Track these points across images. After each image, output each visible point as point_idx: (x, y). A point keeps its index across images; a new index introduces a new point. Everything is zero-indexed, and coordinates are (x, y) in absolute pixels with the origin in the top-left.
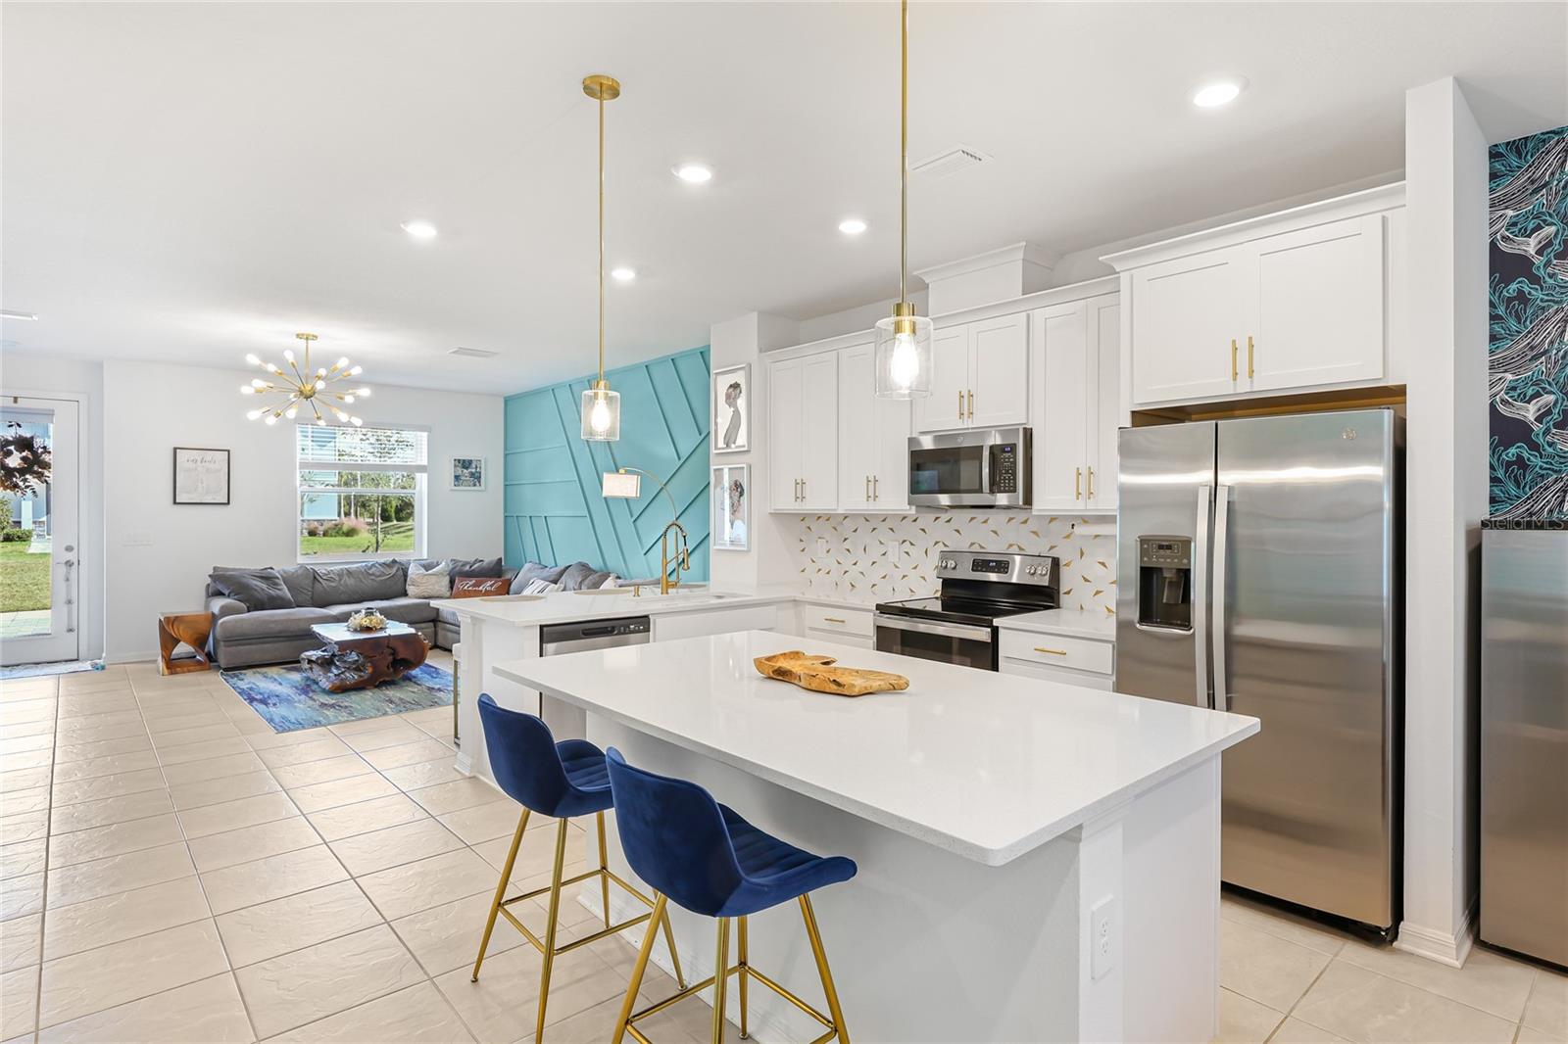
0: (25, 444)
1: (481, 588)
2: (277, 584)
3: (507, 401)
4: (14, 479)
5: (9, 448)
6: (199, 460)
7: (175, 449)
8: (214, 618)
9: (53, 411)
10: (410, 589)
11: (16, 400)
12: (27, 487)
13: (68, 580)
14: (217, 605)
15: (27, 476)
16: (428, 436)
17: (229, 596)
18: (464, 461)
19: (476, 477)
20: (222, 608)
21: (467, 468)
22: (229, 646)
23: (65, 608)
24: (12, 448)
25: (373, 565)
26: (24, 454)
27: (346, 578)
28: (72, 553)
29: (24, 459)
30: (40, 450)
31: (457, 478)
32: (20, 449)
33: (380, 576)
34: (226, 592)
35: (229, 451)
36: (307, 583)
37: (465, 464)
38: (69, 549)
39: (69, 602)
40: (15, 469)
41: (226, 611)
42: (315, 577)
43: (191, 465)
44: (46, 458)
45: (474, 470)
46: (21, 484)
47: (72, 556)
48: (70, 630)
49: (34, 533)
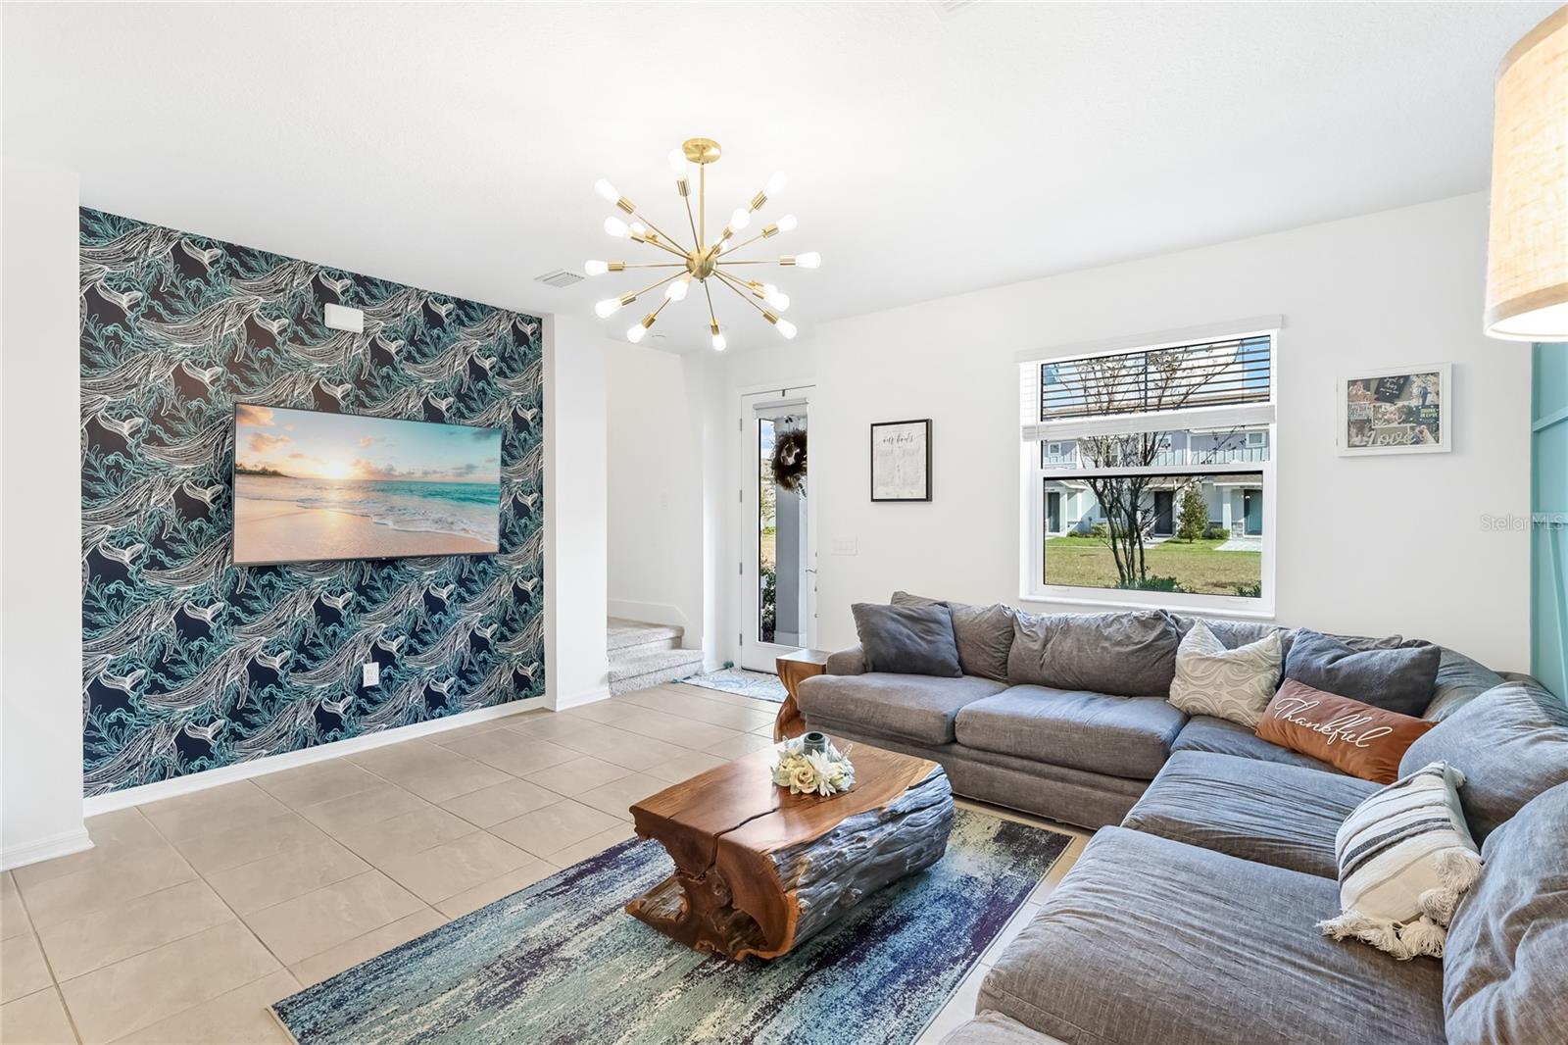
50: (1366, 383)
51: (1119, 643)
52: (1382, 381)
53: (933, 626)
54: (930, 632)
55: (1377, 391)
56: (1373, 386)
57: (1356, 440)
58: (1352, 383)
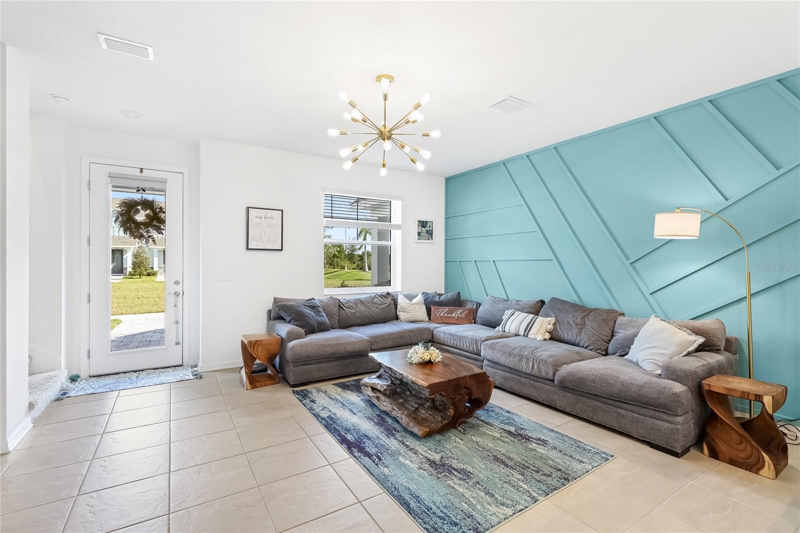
0: (148, 205)
1: (454, 315)
2: (319, 312)
3: (448, 180)
4: (141, 231)
5: (138, 207)
6: (263, 216)
7: (248, 208)
8: (282, 342)
9: (166, 179)
10: (402, 315)
11: (141, 172)
12: (149, 237)
13: (175, 306)
14: (283, 329)
15: (150, 229)
16: (402, 203)
17: (289, 322)
18: (423, 221)
19: (430, 234)
20: (289, 333)
21: (424, 227)
22: (295, 367)
23: (174, 327)
24: (139, 207)
25: (375, 296)
26: (148, 212)
27: (360, 306)
28: (179, 286)
29: (147, 216)
30: (158, 210)
31: (419, 234)
32: (144, 209)
33: (381, 304)
34: (288, 319)
36: (335, 310)
37: (423, 224)
38: (177, 283)
39: (177, 322)
40: (141, 223)
41: (292, 336)
42: (340, 305)
43: (258, 220)
44: (162, 215)
45: (428, 229)
46: (145, 234)
47: (178, 289)
48: (177, 344)
49: (158, 272)
50: (420, 221)
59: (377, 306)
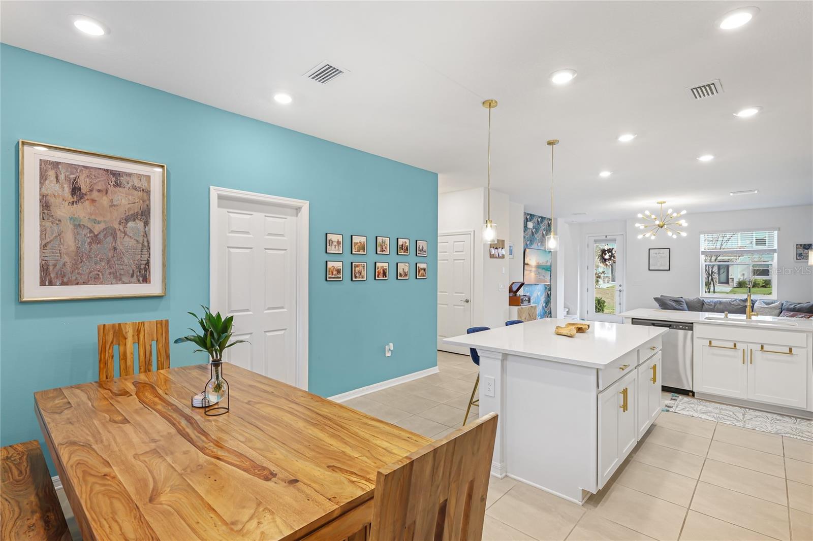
0: (609, 250)
4: (607, 262)
6: (658, 253)
7: (649, 249)
9: (617, 239)
11: (606, 237)
13: (620, 296)
15: (610, 261)
21: (807, 249)
23: (619, 305)
24: (606, 252)
25: (735, 300)
26: (609, 254)
27: (718, 305)
30: (613, 252)
31: (799, 255)
35: (669, 249)
36: (699, 305)
38: (620, 286)
40: (607, 259)
42: (703, 303)
43: (653, 255)
44: (615, 255)
47: (621, 288)
48: (621, 313)
50: (801, 245)
51: (737, 306)
52: (805, 245)
53: (681, 303)
54: (681, 304)
55: (804, 247)
56: (803, 246)
57: (798, 258)
58: (797, 245)
59: (733, 306)
